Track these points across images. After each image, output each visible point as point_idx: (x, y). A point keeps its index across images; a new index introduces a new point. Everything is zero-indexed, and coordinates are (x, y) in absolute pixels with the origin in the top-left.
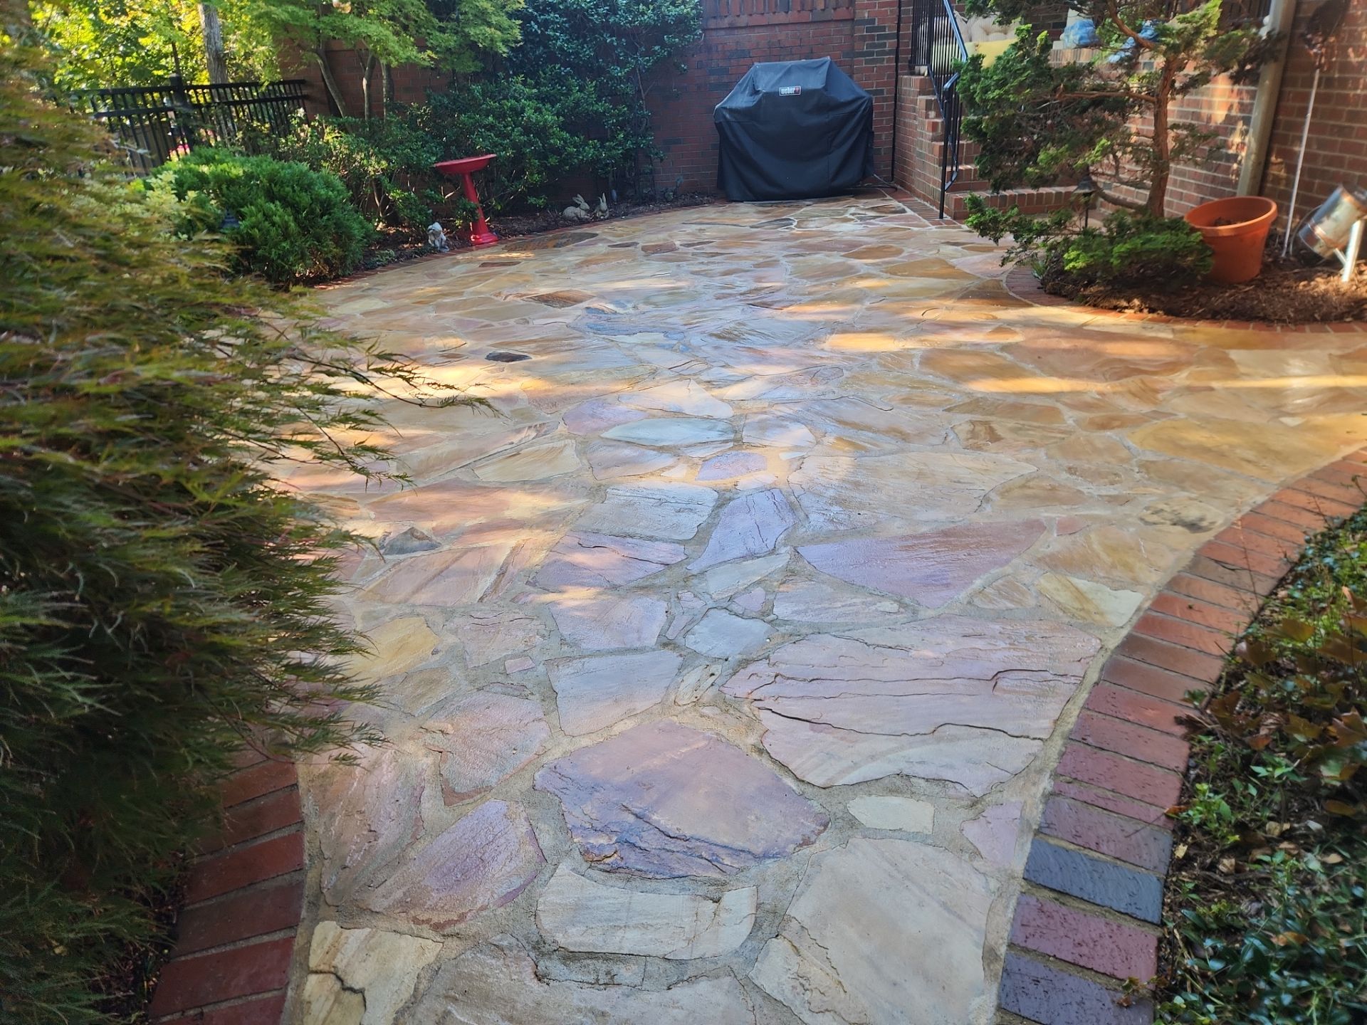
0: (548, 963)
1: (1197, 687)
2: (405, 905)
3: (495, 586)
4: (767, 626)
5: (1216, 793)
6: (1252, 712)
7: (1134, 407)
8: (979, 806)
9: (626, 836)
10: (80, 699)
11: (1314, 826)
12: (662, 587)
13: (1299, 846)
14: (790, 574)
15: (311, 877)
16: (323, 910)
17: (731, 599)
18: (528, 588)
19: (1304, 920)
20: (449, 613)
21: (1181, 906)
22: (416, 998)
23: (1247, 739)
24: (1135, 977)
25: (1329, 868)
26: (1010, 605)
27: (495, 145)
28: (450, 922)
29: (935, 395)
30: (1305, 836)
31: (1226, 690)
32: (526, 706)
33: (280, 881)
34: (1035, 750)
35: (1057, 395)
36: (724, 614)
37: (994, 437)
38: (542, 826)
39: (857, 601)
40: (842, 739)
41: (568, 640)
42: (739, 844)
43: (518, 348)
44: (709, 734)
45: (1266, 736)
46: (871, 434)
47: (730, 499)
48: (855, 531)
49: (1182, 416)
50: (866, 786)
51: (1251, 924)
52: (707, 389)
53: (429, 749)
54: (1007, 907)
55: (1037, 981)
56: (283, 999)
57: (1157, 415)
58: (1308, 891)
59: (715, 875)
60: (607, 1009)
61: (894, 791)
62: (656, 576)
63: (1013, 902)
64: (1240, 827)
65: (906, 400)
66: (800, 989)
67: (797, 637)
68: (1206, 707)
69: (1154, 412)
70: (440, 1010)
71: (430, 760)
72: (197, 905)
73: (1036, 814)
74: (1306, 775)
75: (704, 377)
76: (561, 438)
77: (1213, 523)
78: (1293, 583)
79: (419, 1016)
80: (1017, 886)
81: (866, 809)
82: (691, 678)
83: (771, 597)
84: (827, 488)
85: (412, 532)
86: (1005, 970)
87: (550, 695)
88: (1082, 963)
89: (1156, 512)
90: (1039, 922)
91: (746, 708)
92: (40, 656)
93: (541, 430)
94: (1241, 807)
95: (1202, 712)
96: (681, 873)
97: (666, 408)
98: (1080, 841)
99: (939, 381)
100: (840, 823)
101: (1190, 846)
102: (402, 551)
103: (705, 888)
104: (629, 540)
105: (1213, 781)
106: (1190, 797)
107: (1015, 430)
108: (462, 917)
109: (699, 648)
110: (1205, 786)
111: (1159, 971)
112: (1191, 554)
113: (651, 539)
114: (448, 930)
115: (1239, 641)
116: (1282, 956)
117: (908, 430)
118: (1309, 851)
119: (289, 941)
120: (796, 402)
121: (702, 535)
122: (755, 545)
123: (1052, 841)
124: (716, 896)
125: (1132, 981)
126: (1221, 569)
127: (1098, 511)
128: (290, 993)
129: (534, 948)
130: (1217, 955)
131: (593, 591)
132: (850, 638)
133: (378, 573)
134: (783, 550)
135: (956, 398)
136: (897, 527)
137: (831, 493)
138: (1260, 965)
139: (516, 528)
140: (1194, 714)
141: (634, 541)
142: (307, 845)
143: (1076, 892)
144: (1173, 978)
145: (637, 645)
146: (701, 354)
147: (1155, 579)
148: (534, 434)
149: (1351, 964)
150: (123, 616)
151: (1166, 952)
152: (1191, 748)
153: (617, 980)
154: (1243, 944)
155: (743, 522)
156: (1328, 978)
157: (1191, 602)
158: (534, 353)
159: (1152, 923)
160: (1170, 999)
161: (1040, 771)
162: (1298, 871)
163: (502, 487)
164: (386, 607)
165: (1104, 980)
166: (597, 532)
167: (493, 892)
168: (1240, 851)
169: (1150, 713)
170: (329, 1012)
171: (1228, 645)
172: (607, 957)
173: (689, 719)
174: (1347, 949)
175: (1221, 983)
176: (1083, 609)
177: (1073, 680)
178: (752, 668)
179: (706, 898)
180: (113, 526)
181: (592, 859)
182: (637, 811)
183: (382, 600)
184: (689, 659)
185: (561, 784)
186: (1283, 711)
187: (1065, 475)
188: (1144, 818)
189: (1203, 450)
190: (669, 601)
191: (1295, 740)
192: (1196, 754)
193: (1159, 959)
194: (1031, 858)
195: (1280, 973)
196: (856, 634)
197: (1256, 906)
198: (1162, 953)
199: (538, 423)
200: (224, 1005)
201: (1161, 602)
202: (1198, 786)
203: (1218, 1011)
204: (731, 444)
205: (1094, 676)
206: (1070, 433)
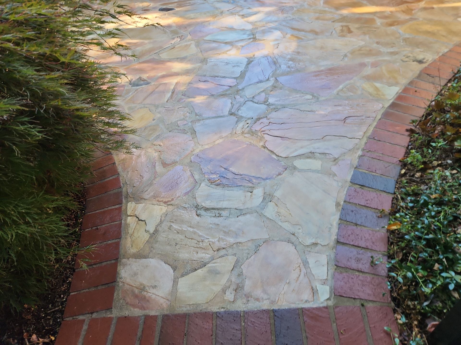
0: (200, 211)
1: (414, 118)
2: (154, 197)
3: (171, 97)
4: (267, 106)
5: (417, 152)
6: (433, 126)
7: (403, 17)
8: (337, 161)
9: (222, 175)
10: (37, 134)
11: (449, 162)
12: (229, 94)
13: (443, 168)
14: (274, 87)
15: (124, 190)
16: (129, 199)
17: (253, 97)
18: (183, 97)
19: (442, 190)
20: (157, 107)
21: (401, 188)
22: (161, 222)
23: (430, 135)
24: (384, 209)
25: (452, 175)
26: (352, 94)
28: (169, 201)
29: (329, 16)
30: (446, 165)
31: (425, 119)
32: (186, 136)
33: (115, 191)
34: (357, 142)
35: (374, 13)
36: (251, 103)
37: (350, 31)
38: (195, 173)
39: (298, 96)
40: (292, 142)
41: (198, 114)
42: (258, 176)
43: (170, 5)
44: (247, 143)
45: (437, 133)
46: (303, 33)
47: (252, 61)
48: (298, 71)
49: (421, 19)
50: (300, 156)
51: (424, 192)
52: (242, 18)
53: (156, 151)
54: (344, 191)
55: (352, 211)
56: (121, 223)
57: (411, 19)
58: (444, 182)
59: (250, 185)
60: (219, 223)
61: (309, 157)
62: (227, 90)
63: (346, 189)
64: (424, 163)
65: (317, 19)
66: (278, 216)
67: (276, 109)
68: (417, 125)
69: (411, 18)
70: (169, 225)
71: (157, 154)
72: (90, 199)
73: (356, 163)
74: (449, 145)
75: (241, 13)
76: (189, 40)
77: (428, 60)
78: (453, 81)
79: (162, 227)
80: (349, 184)
81: (299, 163)
82: (241, 125)
83: (267, 96)
84: (287, 55)
85: (140, 78)
86: (342, 208)
87: (194, 132)
88: (367, 206)
89: (407, 57)
90: (354, 194)
91: (259, 134)
92: (21, 120)
93: (182, 38)
94: (425, 157)
95: (416, 127)
96: (240, 185)
97: (227, 27)
98: (369, 170)
99: (330, 10)
100: (291, 168)
101: (406, 170)
102: (138, 85)
103: (248, 189)
104: (216, 78)
105: (417, 149)
106: (408, 155)
107: (358, 28)
108: (173, 199)
109: (243, 115)
110: (414, 151)
111: (392, 207)
112: (418, 72)
113: (224, 77)
114: (168, 203)
115: (432, 102)
116: (433, 201)
117: (318, 30)
118: (446, 169)
119: (120, 208)
120: (276, 21)
121: (243, 75)
122: (262, 78)
123: (360, 170)
124: (251, 191)
125: (383, 210)
126: (428, 77)
127: (387, 58)
128: (123, 222)
129: (195, 207)
130: (411, 202)
131: (205, 97)
132: (295, 109)
133: (131, 94)
134: (272, 79)
135: (337, 17)
136: (313, 68)
137: (289, 57)
138: (426, 204)
139: (176, 75)
140: (413, 128)
141: (218, 78)
142: (121, 181)
143: (367, 185)
144: (396, 209)
145: (222, 115)
146: (239, 4)
147: (404, 82)
148: (179, 40)
149: (456, 203)
150: (45, 106)
151: (395, 201)
152: (410, 139)
153: (221, 215)
154: (420, 198)
155: (257, 70)
156: (447, 207)
157: (416, 89)
158: (177, 7)
159: (391, 193)
160: (395, 215)
161: (358, 149)
162: (442, 176)
163: (170, 60)
164: (135, 105)
165: (374, 210)
166: (205, 76)
167: (181, 192)
168: (423, 170)
169: (398, 128)
170: (136, 227)
171: (428, 103)
172: (218, 209)
173: (241, 138)
174: (455, 199)
175: (412, 210)
176: (377, 94)
177: (372, 118)
178: (261, 121)
179: (248, 191)
180: (35, 75)
181: (212, 182)
182: (225, 167)
183: (134, 103)
184: (240, 119)
185: (200, 160)
186: (444, 125)
187: (375, 45)
188: (392, 162)
189: (428, 33)
190: (232, 99)
191: (447, 134)
192: (412, 141)
193: (392, 203)
194: (353, 176)
195: (432, 206)
196: (297, 107)
197: (426, 187)
198: (393, 202)
199: (180, 35)
200: (104, 226)
201: (405, 90)
202: (411, 151)
203: (410, 218)
204: (252, 40)
205: (379, 117)
206: (378, 28)
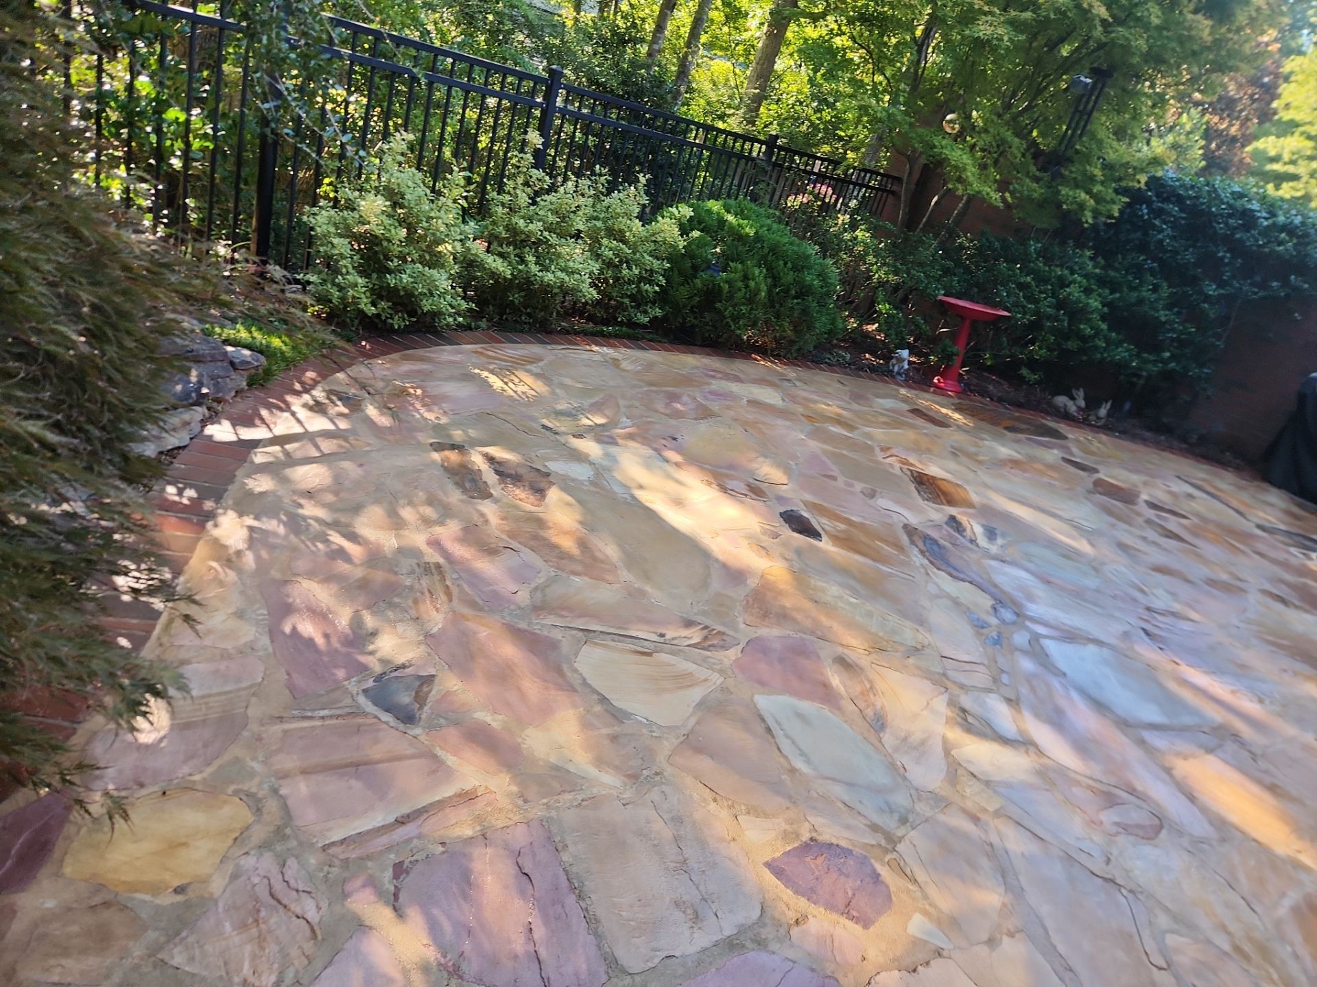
27: (1017, 305)
43: (825, 521)
52: (950, 721)
93: (710, 640)
148: (698, 640)
